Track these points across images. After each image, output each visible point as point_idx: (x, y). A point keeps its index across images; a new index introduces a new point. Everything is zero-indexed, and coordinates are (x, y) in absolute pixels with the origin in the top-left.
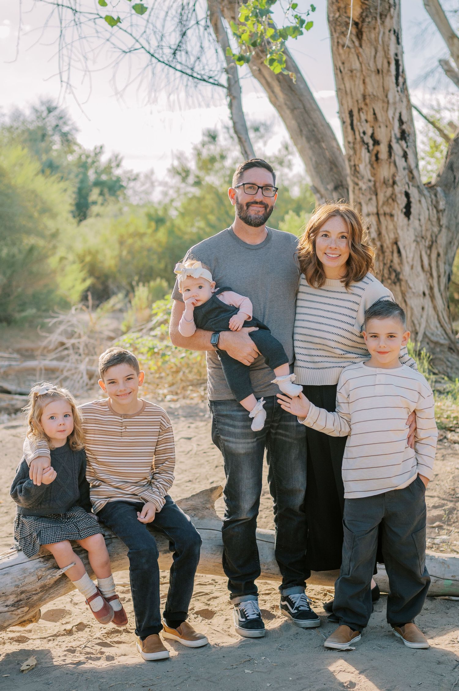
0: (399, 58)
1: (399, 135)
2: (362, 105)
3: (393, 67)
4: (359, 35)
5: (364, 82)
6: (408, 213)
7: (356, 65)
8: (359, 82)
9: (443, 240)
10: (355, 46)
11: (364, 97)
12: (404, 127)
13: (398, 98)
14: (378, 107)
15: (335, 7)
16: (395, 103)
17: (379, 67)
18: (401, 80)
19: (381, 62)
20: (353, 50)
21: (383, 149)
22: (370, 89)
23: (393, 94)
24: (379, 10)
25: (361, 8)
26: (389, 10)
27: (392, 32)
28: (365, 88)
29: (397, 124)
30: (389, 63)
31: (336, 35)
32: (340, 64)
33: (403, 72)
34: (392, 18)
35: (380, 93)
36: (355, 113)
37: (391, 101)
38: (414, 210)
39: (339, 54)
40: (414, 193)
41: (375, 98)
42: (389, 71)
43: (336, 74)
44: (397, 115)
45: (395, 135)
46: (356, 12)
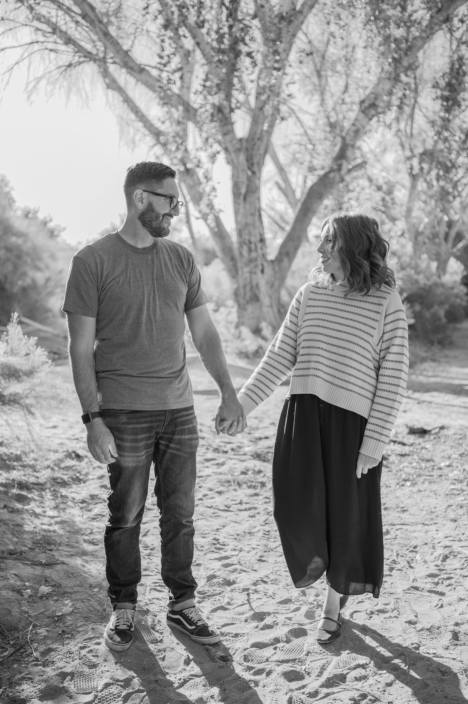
0: (260, 210)
1: (259, 240)
2: (245, 227)
3: (257, 213)
4: (245, 199)
5: (246, 218)
6: (262, 271)
9: (277, 284)
10: (243, 204)
11: (246, 224)
12: (262, 237)
14: (251, 229)
15: (235, 188)
17: (252, 212)
21: (253, 246)
22: (248, 221)
23: (258, 224)
28: (246, 221)
29: (258, 236)
38: (266, 270)
40: (265, 264)
41: (250, 225)
43: (235, 214)
44: (258, 232)
46: (243, 191)
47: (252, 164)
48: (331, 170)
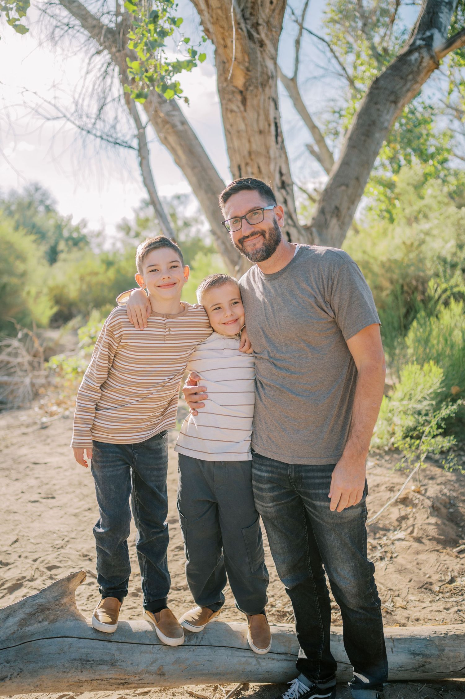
0: (277, 121)
1: (280, 185)
2: (248, 160)
3: (273, 128)
4: (244, 101)
5: (249, 141)
7: (242, 127)
8: (245, 141)
10: (241, 112)
11: (250, 153)
12: (284, 178)
13: (277, 154)
14: (262, 162)
15: (223, 78)
16: (275, 158)
17: (262, 128)
18: (279, 139)
19: (263, 124)
20: (239, 114)
22: (254, 147)
23: (274, 150)
24: (260, 80)
25: (245, 78)
26: (268, 81)
27: (271, 99)
28: (250, 146)
29: (277, 176)
30: (269, 125)
31: (224, 102)
32: (228, 126)
33: (281, 132)
34: (270, 87)
35: (263, 150)
36: (243, 167)
37: (272, 156)
39: (228, 118)
40: (294, 232)
41: (258, 154)
42: (269, 132)
43: (226, 136)
44: (278, 169)
45: (277, 185)
46: (240, 82)
47: (256, 25)
48: (413, 49)
